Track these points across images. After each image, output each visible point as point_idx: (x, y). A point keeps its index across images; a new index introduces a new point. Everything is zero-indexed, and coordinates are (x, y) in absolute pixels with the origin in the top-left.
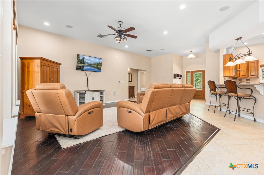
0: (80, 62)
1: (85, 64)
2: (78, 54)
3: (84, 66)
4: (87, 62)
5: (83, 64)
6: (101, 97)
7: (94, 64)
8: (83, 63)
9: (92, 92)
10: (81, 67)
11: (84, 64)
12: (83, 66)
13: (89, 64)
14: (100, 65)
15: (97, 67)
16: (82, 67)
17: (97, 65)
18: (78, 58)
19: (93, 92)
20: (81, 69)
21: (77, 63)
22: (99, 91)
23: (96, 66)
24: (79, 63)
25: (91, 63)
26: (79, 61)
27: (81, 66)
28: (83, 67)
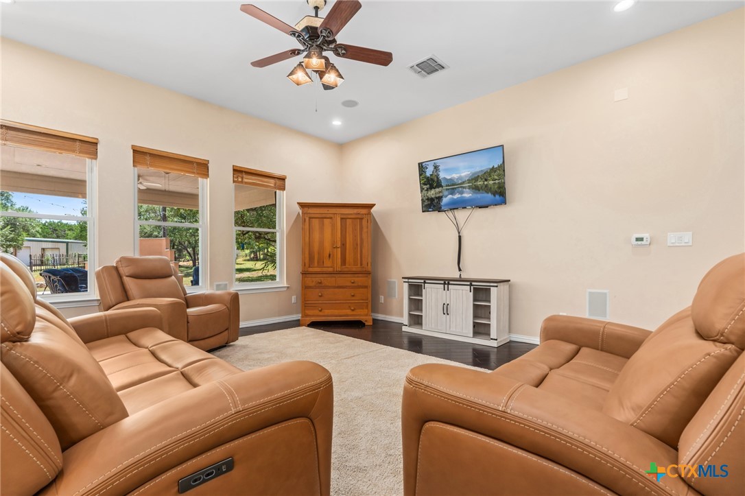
0: (428, 186)
1: (442, 187)
2: (419, 164)
3: (441, 195)
4: (448, 177)
5: (437, 190)
6: (481, 311)
7: (472, 179)
8: (439, 185)
9: (445, 284)
10: (434, 200)
11: (440, 189)
12: (437, 196)
13: (453, 185)
14: (499, 175)
15: (486, 186)
16: (437, 198)
17: (486, 180)
18: (420, 175)
19: (449, 284)
20: (434, 206)
21: (422, 189)
22: (471, 285)
23: (480, 183)
24: (427, 190)
25: (459, 178)
26: (425, 184)
27: (433, 196)
28: (440, 198)
